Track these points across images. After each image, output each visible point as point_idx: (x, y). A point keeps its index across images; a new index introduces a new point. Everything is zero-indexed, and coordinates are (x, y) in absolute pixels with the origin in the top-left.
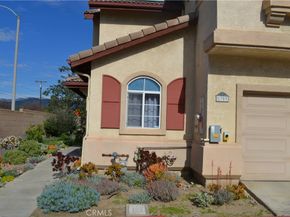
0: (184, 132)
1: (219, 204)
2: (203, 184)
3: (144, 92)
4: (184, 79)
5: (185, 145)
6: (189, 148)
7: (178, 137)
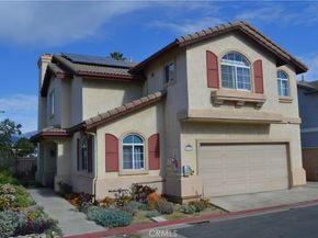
0: (159, 171)
1: (198, 211)
2: (181, 203)
3: (133, 145)
4: (158, 135)
5: (161, 179)
6: (164, 181)
7: (155, 174)
